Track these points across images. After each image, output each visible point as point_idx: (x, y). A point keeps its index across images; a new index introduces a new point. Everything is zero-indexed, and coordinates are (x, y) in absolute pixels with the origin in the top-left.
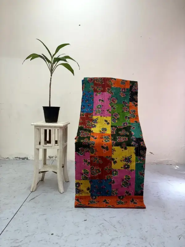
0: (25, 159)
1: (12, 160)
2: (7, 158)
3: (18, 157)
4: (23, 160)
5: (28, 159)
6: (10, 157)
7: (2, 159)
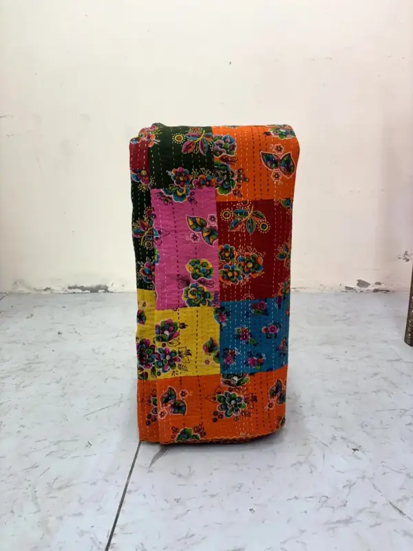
0: (99, 291)
1: (60, 293)
2: (45, 290)
3: (80, 286)
4: (95, 295)
6: (53, 287)
7: (33, 292)
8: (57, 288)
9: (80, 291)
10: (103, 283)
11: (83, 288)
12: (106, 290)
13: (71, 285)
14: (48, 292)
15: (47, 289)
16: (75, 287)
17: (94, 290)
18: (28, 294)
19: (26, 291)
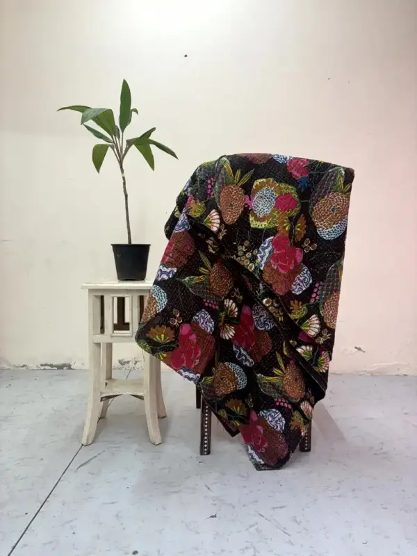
0: (65, 368)
1: (34, 369)
2: (22, 367)
3: (49, 364)
4: (60, 371)
5: (72, 367)
6: (29, 365)
7: (12, 368)
8: (32, 366)
9: (49, 368)
10: (67, 362)
11: (52, 366)
12: (69, 367)
13: (43, 363)
14: (24, 368)
15: (24, 366)
16: (46, 365)
17: (60, 367)
18: (8, 369)
19: (7, 367)
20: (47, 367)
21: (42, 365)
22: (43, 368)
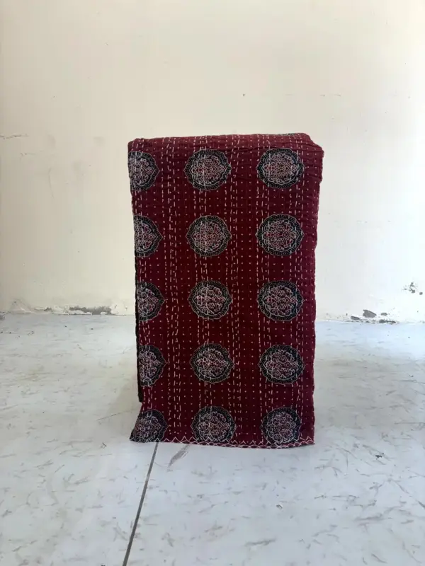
0: (102, 313)
1: (60, 315)
4: (96, 317)
5: (112, 312)
6: (54, 308)
7: (33, 312)
8: (58, 310)
9: (82, 313)
10: (106, 305)
11: (85, 310)
12: (109, 312)
13: (73, 306)
14: (48, 313)
15: (48, 310)
16: (77, 309)
17: (96, 312)
18: (28, 313)
19: (26, 311)
20: (78, 312)
21: (72, 309)
22: (74, 312)
